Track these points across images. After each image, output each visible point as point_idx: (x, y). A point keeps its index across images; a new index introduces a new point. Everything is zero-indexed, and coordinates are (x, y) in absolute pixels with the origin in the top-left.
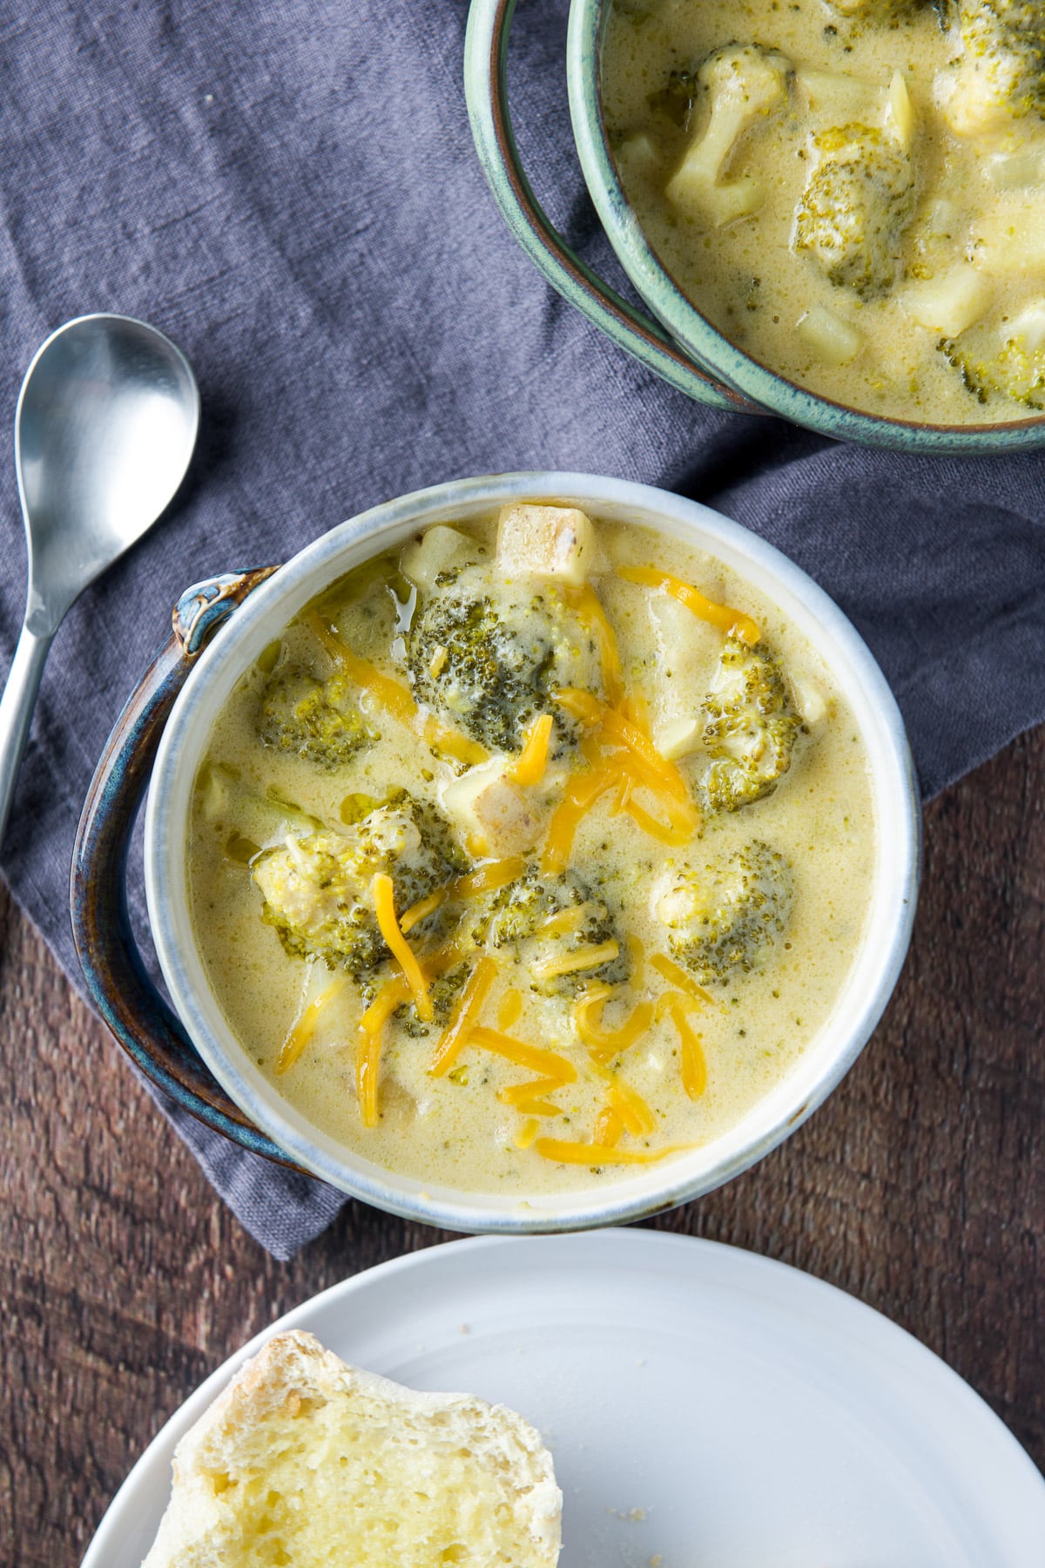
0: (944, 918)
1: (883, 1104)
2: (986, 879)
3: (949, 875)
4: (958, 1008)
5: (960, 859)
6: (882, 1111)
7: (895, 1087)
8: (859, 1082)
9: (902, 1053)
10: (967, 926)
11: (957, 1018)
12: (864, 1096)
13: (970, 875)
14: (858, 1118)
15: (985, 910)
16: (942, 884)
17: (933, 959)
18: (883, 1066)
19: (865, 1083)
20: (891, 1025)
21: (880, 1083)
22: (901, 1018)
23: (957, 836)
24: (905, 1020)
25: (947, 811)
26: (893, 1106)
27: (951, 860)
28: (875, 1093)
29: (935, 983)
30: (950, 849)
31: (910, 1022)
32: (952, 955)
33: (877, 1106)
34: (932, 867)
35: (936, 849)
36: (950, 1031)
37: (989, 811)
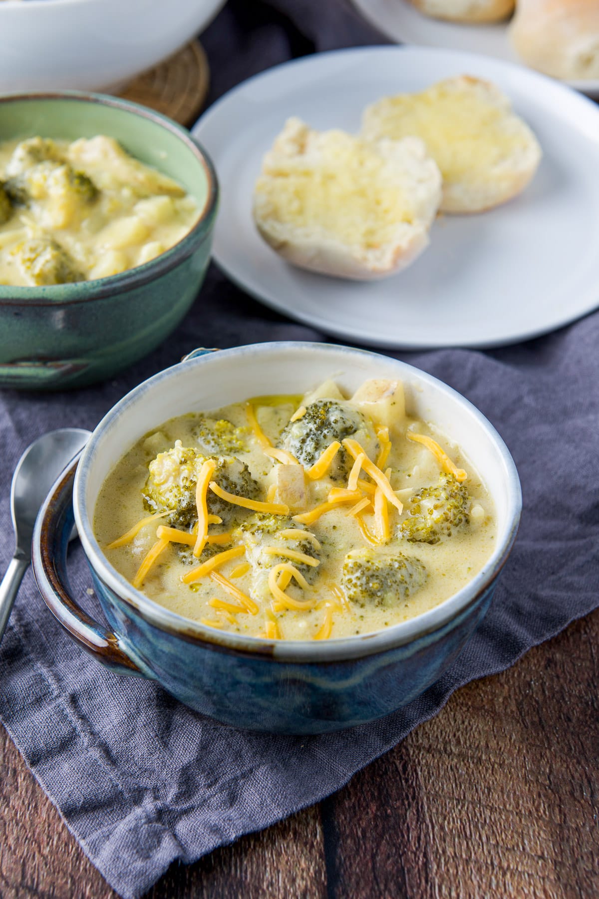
0: (560, 718)
1: (544, 816)
2: (580, 698)
3: (557, 696)
4: (579, 763)
5: (562, 687)
6: (544, 820)
7: (549, 806)
8: (525, 805)
9: (550, 788)
10: (574, 721)
11: (579, 768)
12: (530, 812)
13: (570, 695)
14: (529, 825)
15: (584, 712)
16: (555, 700)
17: (558, 738)
18: (539, 796)
19: (530, 805)
20: (539, 773)
21: (539, 804)
22: (545, 769)
23: (558, 677)
24: (547, 770)
25: (549, 666)
26: (550, 816)
27: (557, 689)
28: (537, 810)
29: (562, 750)
30: (555, 683)
31: (551, 771)
32: (569, 736)
33: (540, 818)
34: (547, 692)
35: (547, 684)
36: (577, 775)
37: (574, 665)
